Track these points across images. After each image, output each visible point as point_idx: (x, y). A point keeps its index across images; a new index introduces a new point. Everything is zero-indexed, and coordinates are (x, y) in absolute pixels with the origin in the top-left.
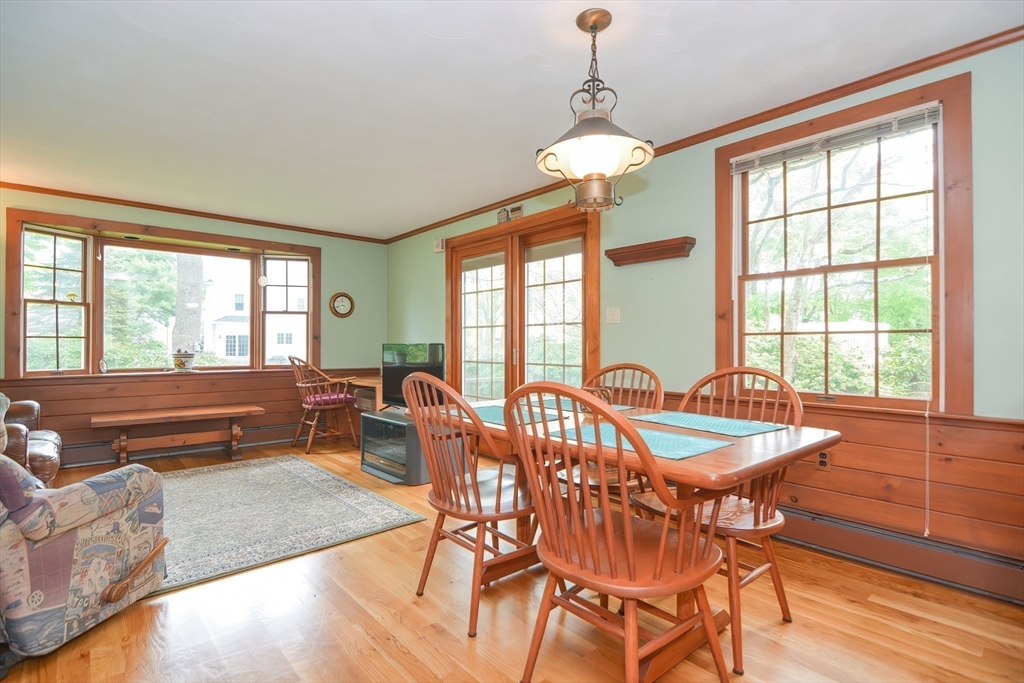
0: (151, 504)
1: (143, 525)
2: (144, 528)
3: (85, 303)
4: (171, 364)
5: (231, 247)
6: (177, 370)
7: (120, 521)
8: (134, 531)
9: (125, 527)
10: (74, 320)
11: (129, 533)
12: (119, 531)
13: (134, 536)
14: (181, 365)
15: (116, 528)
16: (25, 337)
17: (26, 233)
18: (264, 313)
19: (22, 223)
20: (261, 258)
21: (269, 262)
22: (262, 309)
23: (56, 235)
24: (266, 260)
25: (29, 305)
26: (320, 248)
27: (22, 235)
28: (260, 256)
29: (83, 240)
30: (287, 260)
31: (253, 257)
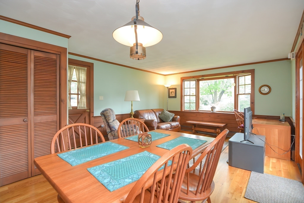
3: (196, 95)
4: (210, 110)
5: (227, 76)
6: (211, 112)
10: (193, 99)
14: (212, 110)
16: (184, 103)
17: (185, 82)
18: (238, 95)
19: (183, 80)
20: (237, 77)
21: (240, 77)
22: (237, 93)
23: (190, 81)
24: (239, 77)
25: (185, 96)
26: (254, 69)
27: (183, 82)
28: (237, 76)
29: (196, 81)
30: (245, 76)
31: (235, 77)
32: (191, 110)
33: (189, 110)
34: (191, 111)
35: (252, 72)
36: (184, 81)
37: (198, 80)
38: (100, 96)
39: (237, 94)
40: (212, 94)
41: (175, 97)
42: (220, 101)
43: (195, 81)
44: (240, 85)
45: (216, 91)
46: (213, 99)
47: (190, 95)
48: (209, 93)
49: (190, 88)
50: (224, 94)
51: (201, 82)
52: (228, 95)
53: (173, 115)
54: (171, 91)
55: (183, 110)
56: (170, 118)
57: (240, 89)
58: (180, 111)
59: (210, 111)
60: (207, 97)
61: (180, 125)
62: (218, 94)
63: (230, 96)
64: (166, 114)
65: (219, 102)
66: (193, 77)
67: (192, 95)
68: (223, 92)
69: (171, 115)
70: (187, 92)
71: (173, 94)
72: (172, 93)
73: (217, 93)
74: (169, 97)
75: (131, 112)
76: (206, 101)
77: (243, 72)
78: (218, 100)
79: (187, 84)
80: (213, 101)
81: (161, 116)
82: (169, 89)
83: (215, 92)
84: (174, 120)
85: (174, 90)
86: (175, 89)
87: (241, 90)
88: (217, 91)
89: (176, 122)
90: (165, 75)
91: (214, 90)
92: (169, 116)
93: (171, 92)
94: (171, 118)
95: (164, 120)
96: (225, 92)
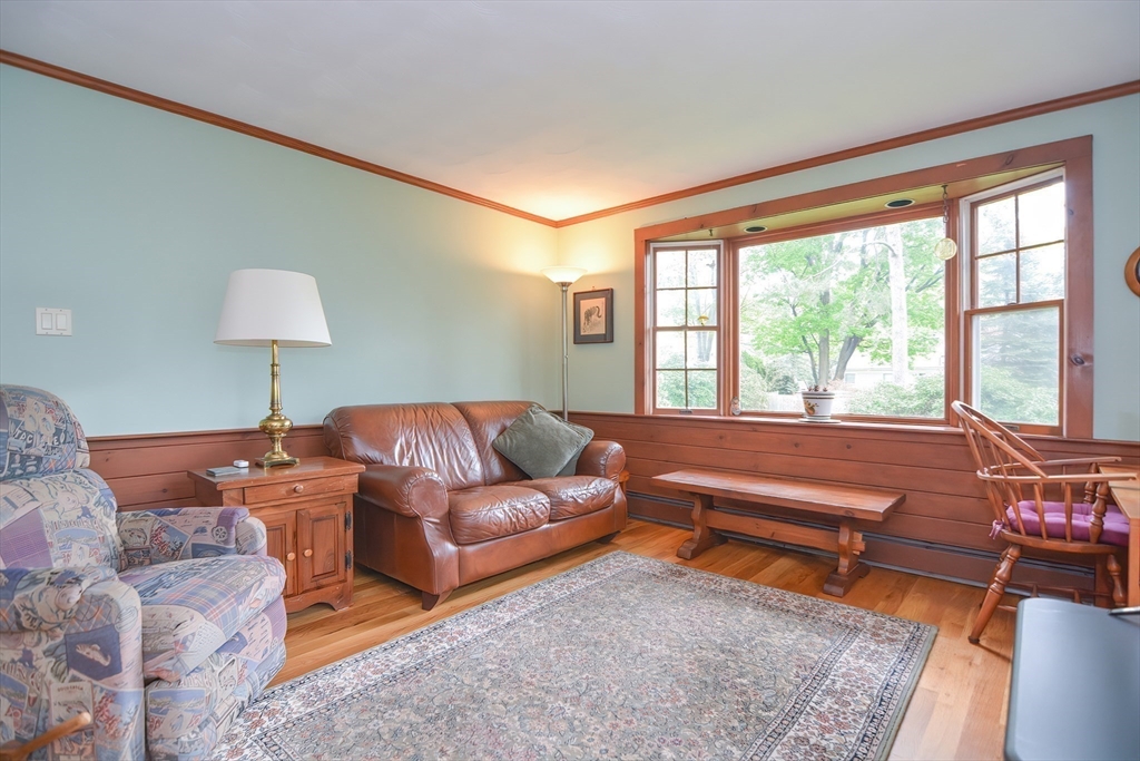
0: (89, 643)
1: (73, 672)
2: (74, 679)
3: (718, 328)
6: (807, 419)
7: (34, 651)
8: (59, 676)
9: (44, 664)
11: (49, 676)
12: (32, 666)
13: (56, 684)
14: (811, 409)
15: (27, 658)
16: (655, 370)
17: (659, 254)
18: (971, 314)
19: (648, 242)
20: (964, 206)
21: (981, 209)
22: (965, 306)
23: (686, 249)
24: (974, 206)
25: (659, 334)
26: (1091, 136)
27: (649, 259)
28: (962, 201)
29: (717, 247)
30: (1016, 192)
31: (946, 207)
32: (689, 408)
33: (681, 412)
34: (690, 412)
35: (1074, 159)
36: (656, 250)
37: (732, 244)
38: (39, 310)
39: (966, 313)
40: (810, 353)
41: (608, 338)
42: (842, 378)
43: (715, 251)
44: (980, 252)
45: (827, 339)
46: (814, 369)
47: (685, 328)
48: (797, 348)
49: (687, 289)
50: (857, 351)
51: (744, 253)
52: (875, 356)
53: (586, 435)
54: (586, 305)
55: (649, 411)
56: (561, 456)
57: (983, 277)
58: (631, 411)
59: (801, 416)
60: (790, 366)
61: (619, 495)
62: (835, 351)
63: (883, 359)
64: (539, 432)
65: (838, 381)
66: (702, 222)
67: (696, 324)
68: (853, 342)
69: (571, 438)
70: (667, 308)
71: (595, 325)
72: (594, 317)
73: (831, 347)
74: (580, 339)
75: (270, 419)
76: (787, 379)
77: (1009, 160)
78: (833, 377)
79: (668, 264)
80: (815, 375)
81: (507, 443)
82: (578, 296)
83: (825, 342)
84: (585, 466)
85: (600, 302)
86: (609, 295)
87: (992, 283)
88: (832, 338)
89: (597, 481)
90: (557, 224)
91: (817, 336)
92: (556, 444)
93: (589, 314)
94: (570, 455)
95: (527, 466)
96: (862, 343)
